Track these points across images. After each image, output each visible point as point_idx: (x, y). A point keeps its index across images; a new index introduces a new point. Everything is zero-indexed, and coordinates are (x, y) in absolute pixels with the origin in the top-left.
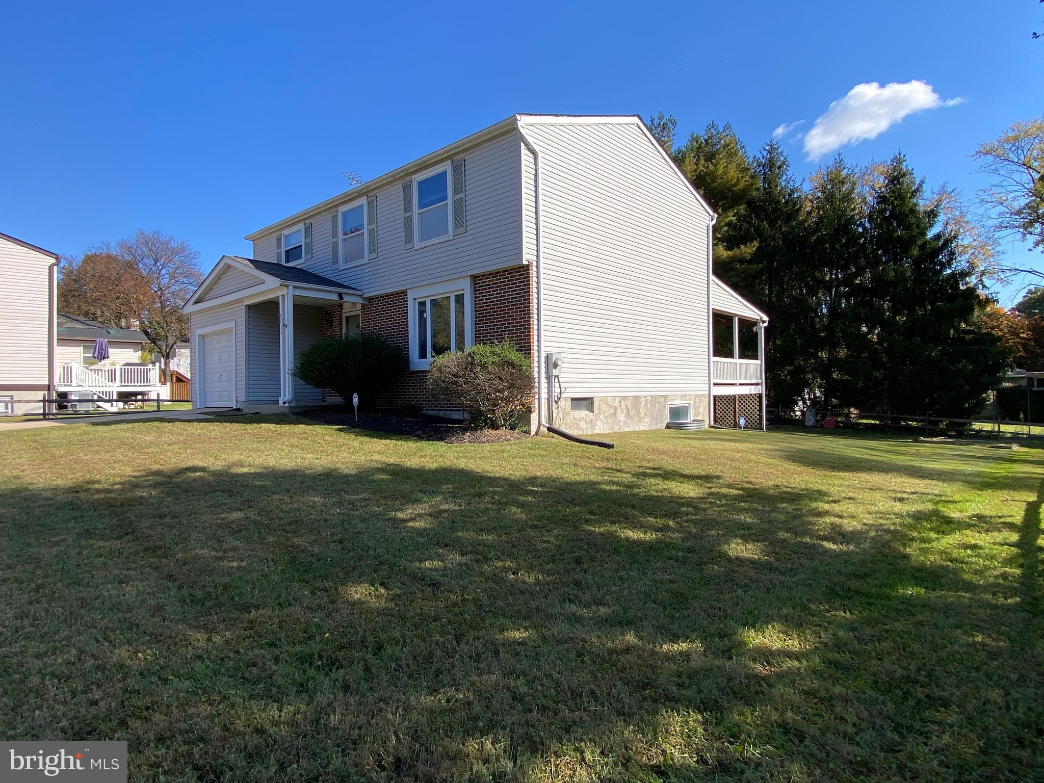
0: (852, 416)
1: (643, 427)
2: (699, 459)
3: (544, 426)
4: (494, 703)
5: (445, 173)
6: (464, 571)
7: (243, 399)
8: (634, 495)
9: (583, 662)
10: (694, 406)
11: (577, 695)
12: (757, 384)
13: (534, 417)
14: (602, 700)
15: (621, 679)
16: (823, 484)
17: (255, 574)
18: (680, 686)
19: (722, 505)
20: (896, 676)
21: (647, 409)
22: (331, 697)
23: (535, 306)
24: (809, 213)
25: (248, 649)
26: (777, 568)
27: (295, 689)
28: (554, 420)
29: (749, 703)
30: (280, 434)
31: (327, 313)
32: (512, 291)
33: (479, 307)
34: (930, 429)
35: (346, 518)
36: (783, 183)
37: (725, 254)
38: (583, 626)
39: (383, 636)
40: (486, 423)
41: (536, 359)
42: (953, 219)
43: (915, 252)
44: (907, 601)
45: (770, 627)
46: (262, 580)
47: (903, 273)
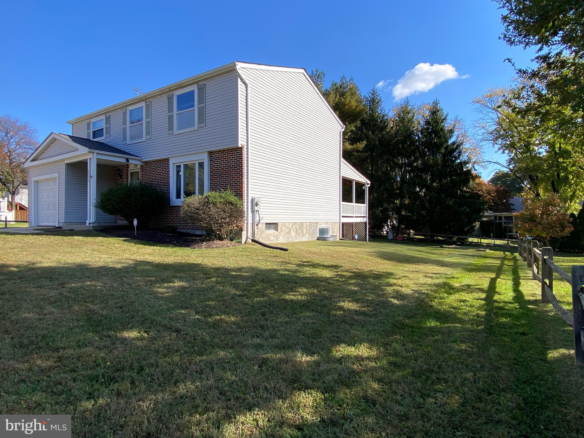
0: (411, 234)
1: (305, 239)
2: (333, 257)
3: (250, 239)
4: (209, 397)
5: (193, 91)
6: (197, 323)
7: (63, 221)
8: (297, 277)
9: (262, 370)
10: (332, 228)
11: (257, 389)
12: (364, 217)
13: (244, 233)
14: (270, 391)
15: (282, 378)
16: (394, 270)
17: (64, 328)
18: (314, 380)
19: (343, 281)
20: (423, 369)
21: (307, 230)
22: (109, 400)
23: (246, 171)
24: (392, 128)
25: (56, 374)
26: (368, 314)
27: (86, 397)
28: (255, 235)
29: (348, 387)
30: (86, 243)
31: (118, 170)
32: (232, 162)
33: (213, 170)
34: (448, 241)
35: (125, 293)
36: (379, 111)
37: (349, 147)
38: (263, 350)
39: (144, 363)
40: (216, 237)
41: (246, 201)
42: (461, 134)
43: (443, 151)
44: (431, 329)
45: (362, 345)
46: (68, 331)
47: (437, 161)
